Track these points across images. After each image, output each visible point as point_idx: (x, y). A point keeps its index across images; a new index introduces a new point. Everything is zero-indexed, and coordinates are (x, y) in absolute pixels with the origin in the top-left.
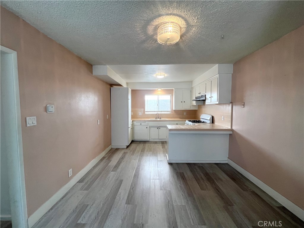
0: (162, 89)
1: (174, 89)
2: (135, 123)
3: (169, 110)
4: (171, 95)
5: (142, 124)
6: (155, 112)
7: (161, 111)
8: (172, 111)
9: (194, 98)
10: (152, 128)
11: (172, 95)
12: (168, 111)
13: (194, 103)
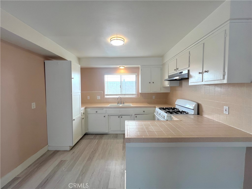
0: (126, 66)
1: (140, 66)
2: (89, 110)
3: (134, 93)
4: (136, 74)
5: (99, 112)
6: (117, 95)
7: (125, 95)
8: (138, 95)
9: (167, 78)
10: (111, 117)
11: (138, 75)
12: (133, 95)
13: (167, 84)
